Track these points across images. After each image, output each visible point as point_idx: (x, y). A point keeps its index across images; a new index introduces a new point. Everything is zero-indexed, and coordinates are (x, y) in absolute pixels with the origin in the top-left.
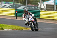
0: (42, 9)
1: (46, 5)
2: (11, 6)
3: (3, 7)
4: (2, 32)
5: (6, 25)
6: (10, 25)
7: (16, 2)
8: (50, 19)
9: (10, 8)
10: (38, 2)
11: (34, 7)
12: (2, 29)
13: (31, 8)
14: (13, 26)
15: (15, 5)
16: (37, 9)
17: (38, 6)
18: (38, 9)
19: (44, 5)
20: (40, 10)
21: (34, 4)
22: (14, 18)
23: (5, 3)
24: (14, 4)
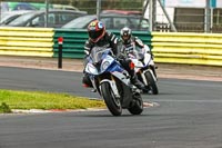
0: (157, 27)
1: (176, 9)
2: (36, 20)
3: (7, 23)
4: (4, 119)
5: (19, 93)
6: (34, 94)
7: (58, 3)
8: (191, 65)
9: (33, 26)
11: (128, 18)
13: (118, 22)
14: (47, 95)
15: (53, 15)
16: (139, 27)
17: (142, 14)
18: (144, 26)
19: (167, 9)
20: (151, 29)
21: (127, 6)
22: (52, 65)
23: (16, 9)
24: (50, 10)
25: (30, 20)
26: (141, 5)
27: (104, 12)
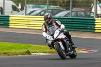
0: (98, 16)
2: (43, 13)
3: (30, 14)
4: (27, 57)
5: (35, 45)
6: (41, 46)
7: (53, 5)
9: (41, 15)
10: (90, 3)
11: (84, 12)
12: (28, 53)
15: (50, 11)
16: (89, 16)
17: (91, 10)
18: (92, 15)
20: (95, 17)
21: (84, 6)
23: (33, 8)
24: (49, 8)
25: (40, 13)
26: (90, 6)
27: (74, 9)
